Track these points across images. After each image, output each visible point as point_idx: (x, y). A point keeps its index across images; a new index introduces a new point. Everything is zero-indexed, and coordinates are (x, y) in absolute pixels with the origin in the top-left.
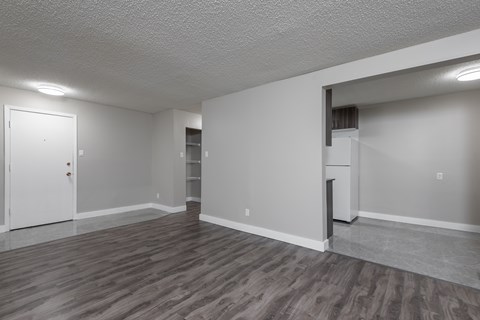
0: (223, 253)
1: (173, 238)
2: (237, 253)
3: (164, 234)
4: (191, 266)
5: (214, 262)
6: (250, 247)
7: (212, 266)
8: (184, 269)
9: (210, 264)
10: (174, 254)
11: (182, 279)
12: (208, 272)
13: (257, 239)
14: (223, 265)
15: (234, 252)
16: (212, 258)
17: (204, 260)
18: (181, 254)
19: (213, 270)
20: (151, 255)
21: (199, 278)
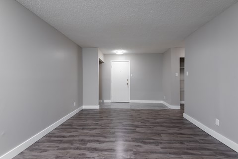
0: (178, 145)
1: (157, 123)
2: (189, 151)
3: (155, 119)
4: (150, 143)
5: (166, 148)
6: (207, 152)
7: (162, 150)
8: (145, 143)
9: (162, 148)
10: (148, 132)
11: (138, 148)
12: (156, 153)
13: (222, 148)
14: (170, 153)
15: (188, 149)
16: (167, 145)
17: (161, 143)
18: (152, 133)
19: (160, 153)
20: (138, 127)
21: (147, 152)
